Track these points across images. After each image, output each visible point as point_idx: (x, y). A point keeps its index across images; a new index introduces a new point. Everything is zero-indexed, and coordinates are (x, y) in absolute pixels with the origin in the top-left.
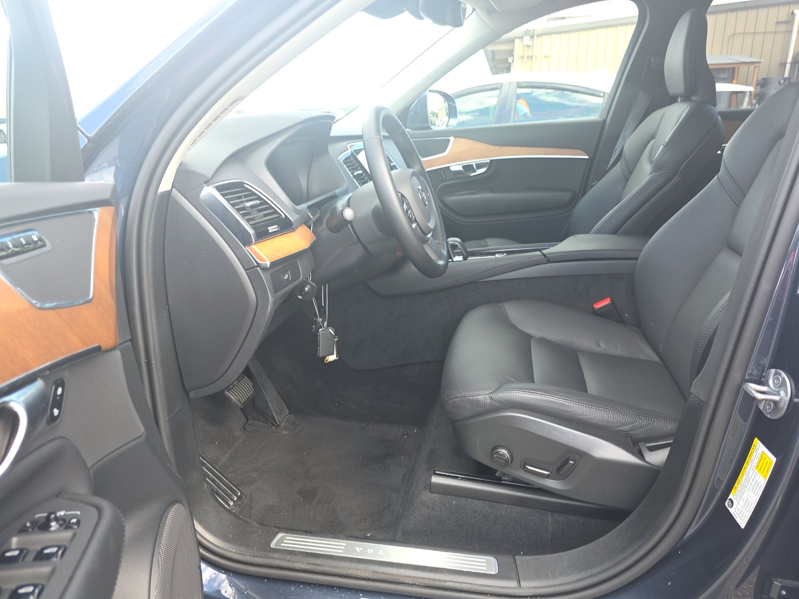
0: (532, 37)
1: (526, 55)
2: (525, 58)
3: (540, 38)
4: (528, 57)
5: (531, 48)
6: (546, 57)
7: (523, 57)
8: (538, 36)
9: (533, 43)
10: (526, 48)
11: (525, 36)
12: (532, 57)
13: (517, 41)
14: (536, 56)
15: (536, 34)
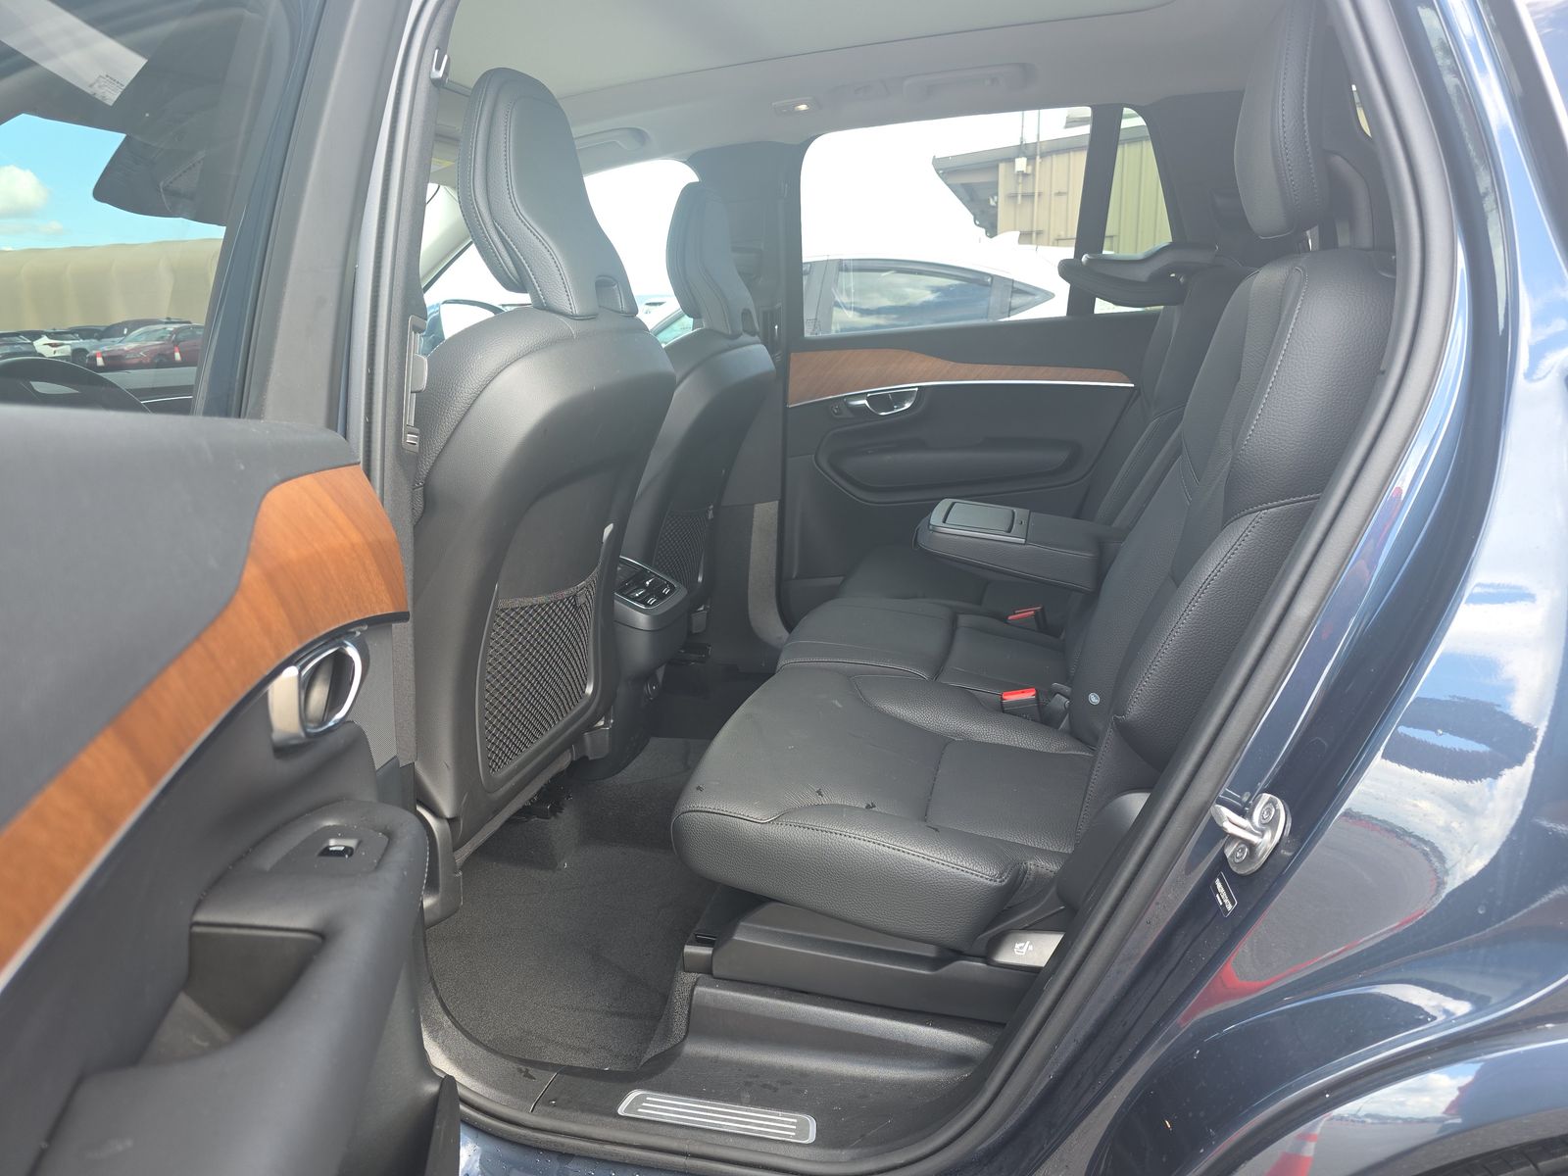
0: (1031, 159)
1: (1020, 191)
2: (1019, 197)
3: (1048, 160)
4: (1024, 196)
5: (1030, 177)
6: (1059, 194)
7: (1013, 196)
8: (1042, 156)
9: (1034, 169)
10: (1021, 178)
11: (1018, 157)
12: (1032, 195)
13: (1002, 167)
14: (1040, 194)
15: (1038, 152)
